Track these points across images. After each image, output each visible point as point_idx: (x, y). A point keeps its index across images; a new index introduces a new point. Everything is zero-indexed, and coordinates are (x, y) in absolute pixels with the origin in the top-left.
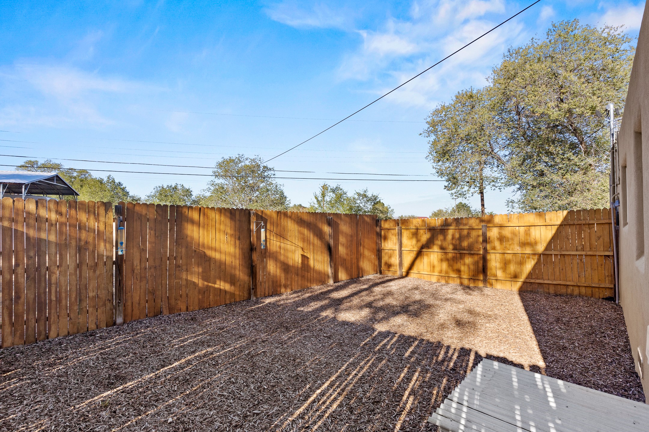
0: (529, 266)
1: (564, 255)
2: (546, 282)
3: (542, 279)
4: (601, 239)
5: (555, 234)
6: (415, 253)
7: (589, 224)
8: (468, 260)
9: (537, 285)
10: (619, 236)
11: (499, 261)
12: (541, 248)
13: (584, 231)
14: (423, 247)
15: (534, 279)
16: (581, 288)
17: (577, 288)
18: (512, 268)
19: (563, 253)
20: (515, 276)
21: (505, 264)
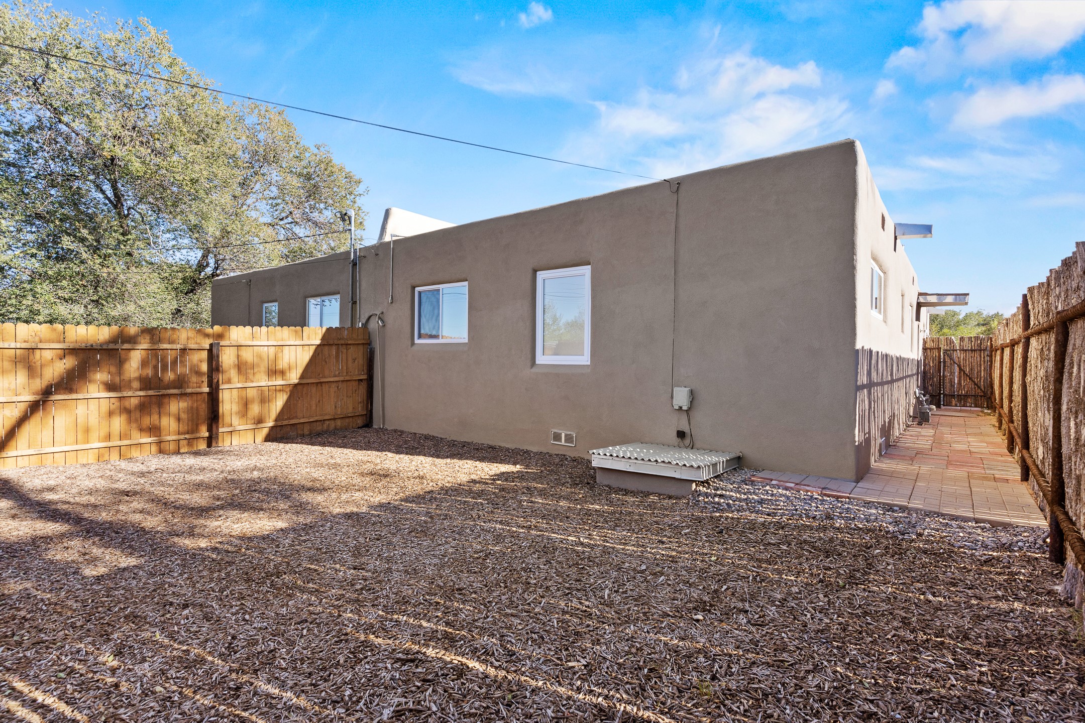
0: (279, 402)
1: (321, 383)
2: (302, 421)
3: (296, 417)
4: (356, 362)
5: (312, 356)
6: (22, 407)
7: (347, 344)
8: (175, 406)
9: (289, 427)
10: (373, 358)
11: (237, 400)
12: (294, 377)
13: (342, 352)
14: (47, 392)
15: (286, 420)
16: (336, 421)
17: (333, 422)
18: (255, 409)
19: (322, 380)
20: (260, 421)
21: (245, 404)
